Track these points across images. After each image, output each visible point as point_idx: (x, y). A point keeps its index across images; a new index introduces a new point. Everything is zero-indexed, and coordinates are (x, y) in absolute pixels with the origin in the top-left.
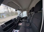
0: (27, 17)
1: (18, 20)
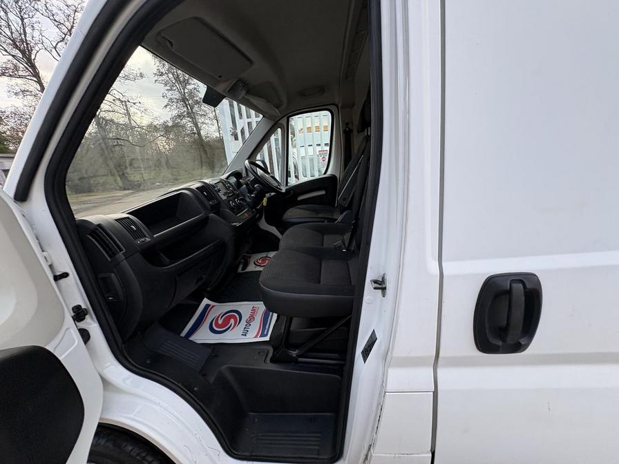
0: (333, 178)
1: (239, 208)
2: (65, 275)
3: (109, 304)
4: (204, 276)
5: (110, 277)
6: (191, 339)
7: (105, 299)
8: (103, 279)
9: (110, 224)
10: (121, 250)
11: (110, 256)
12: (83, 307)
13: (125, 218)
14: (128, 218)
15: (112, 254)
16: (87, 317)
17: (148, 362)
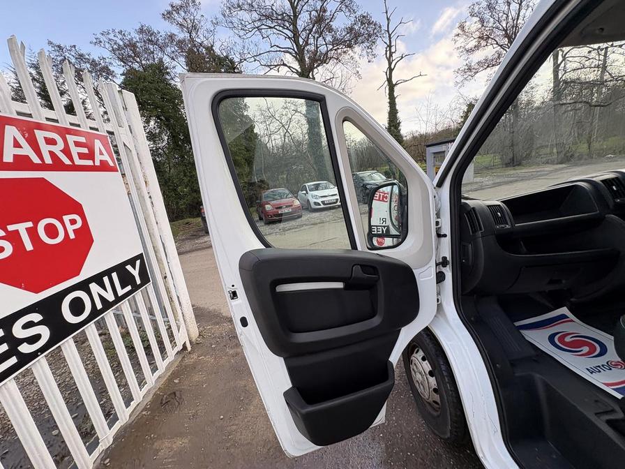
2: (445, 236)
3: (462, 264)
4: (564, 282)
5: (468, 246)
6: (522, 331)
7: (461, 261)
8: (464, 246)
9: (482, 209)
10: (481, 229)
11: (473, 232)
12: (448, 259)
13: (496, 205)
14: (499, 205)
15: (475, 231)
16: (448, 266)
17: (472, 319)
